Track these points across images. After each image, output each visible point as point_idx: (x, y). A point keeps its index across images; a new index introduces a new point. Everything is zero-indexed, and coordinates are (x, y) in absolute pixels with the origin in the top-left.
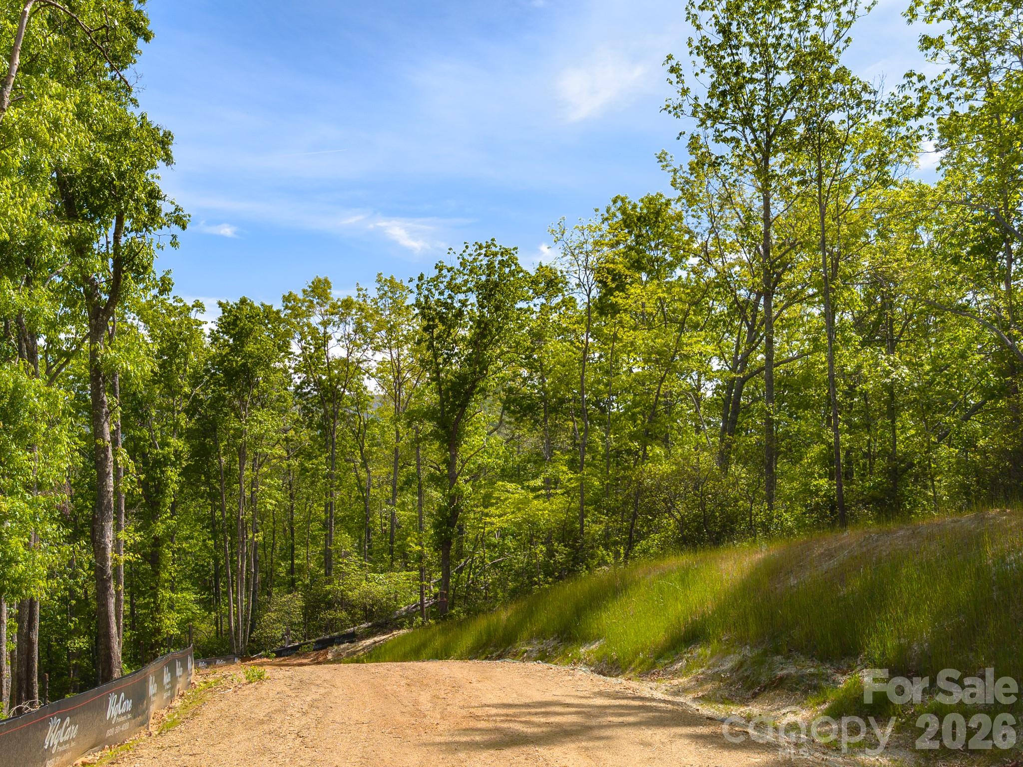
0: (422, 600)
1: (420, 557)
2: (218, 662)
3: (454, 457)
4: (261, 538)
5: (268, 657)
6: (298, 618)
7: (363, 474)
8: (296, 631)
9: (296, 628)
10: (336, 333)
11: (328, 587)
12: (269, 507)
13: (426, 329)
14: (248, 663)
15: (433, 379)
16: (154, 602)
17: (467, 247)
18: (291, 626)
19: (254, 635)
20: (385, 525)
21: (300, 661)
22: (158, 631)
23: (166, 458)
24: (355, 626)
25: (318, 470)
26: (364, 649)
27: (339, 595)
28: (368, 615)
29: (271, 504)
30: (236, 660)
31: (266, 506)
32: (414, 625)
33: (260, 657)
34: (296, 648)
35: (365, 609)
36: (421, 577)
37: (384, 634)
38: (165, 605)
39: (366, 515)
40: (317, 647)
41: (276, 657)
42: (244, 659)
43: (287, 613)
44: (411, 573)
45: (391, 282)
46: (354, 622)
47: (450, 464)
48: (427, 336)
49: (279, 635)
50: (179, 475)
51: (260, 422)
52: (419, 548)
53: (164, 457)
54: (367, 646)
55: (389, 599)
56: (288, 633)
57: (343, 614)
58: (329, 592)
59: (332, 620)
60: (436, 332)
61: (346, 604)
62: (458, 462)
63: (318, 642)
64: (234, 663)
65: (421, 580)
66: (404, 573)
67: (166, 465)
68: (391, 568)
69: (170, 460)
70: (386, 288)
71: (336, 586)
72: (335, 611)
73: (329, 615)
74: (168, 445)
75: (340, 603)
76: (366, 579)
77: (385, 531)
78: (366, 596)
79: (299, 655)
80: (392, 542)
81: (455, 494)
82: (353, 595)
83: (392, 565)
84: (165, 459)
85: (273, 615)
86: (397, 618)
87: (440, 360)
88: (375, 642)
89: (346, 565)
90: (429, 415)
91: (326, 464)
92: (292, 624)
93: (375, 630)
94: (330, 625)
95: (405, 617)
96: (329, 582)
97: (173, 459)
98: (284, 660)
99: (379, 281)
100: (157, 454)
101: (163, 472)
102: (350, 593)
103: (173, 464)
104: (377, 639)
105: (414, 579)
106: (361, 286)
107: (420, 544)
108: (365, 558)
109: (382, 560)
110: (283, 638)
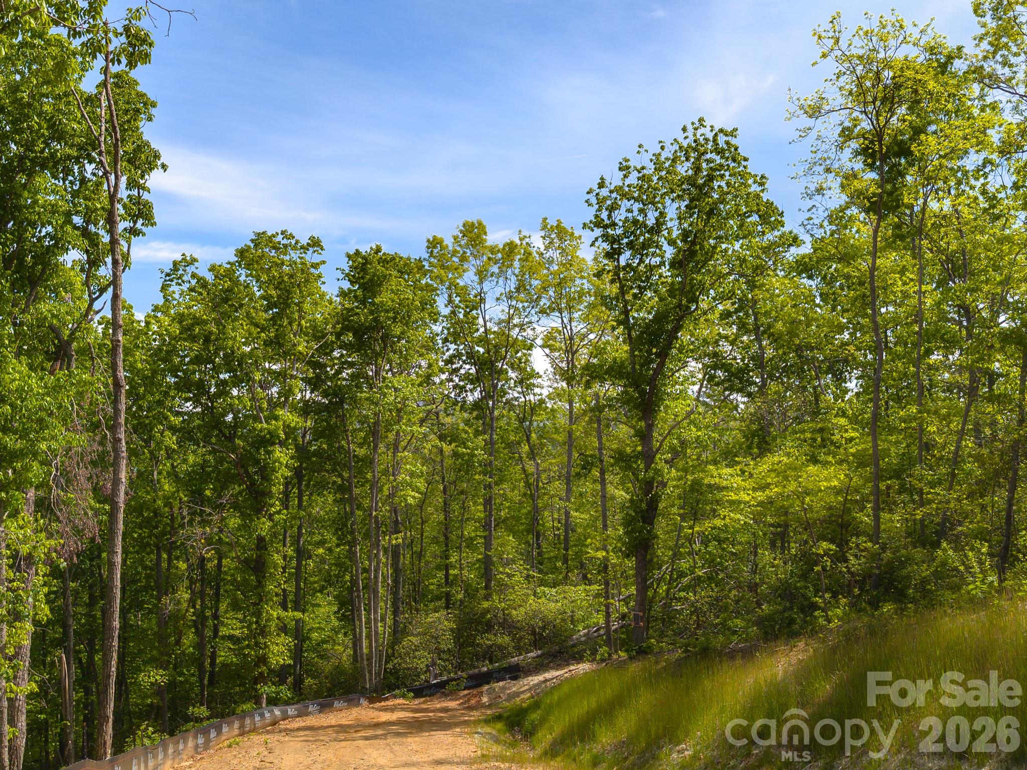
0: (607, 622)
1: (604, 567)
2: (336, 704)
3: (650, 427)
4: (400, 541)
5: (404, 696)
6: (447, 642)
7: (530, 467)
8: (444, 661)
9: (445, 656)
10: (494, 289)
11: (486, 605)
12: (410, 501)
13: (608, 255)
14: (378, 705)
15: (620, 323)
16: (257, 622)
17: (662, 148)
18: (439, 654)
19: (390, 666)
20: (558, 529)
21: (445, 704)
22: (263, 660)
23: (273, 434)
24: (521, 654)
25: (473, 455)
26: (530, 689)
27: (500, 615)
28: (538, 640)
29: (413, 497)
30: (362, 701)
31: (406, 500)
32: (598, 657)
33: (395, 697)
34: (442, 685)
35: (534, 633)
36: (607, 592)
37: (558, 667)
38: (273, 625)
39: (535, 515)
40: (470, 684)
41: (415, 697)
42: (372, 701)
43: (433, 637)
44: (592, 587)
45: (558, 226)
46: (519, 649)
47: (645, 436)
48: (610, 265)
49: (422, 666)
50: (292, 458)
51: (396, 390)
52: (601, 554)
53: (270, 433)
54: (534, 685)
55: (563, 620)
56: (434, 664)
57: (504, 640)
58: (488, 611)
59: (491, 646)
60: (623, 260)
61: (508, 625)
62: (655, 434)
63: (471, 677)
64: (358, 704)
65: (607, 598)
66: (582, 587)
67: (273, 444)
68: (566, 580)
69: (278, 437)
70: (553, 236)
71: (496, 602)
72: (495, 635)
73: (487, 640)
74: (276, 418)
75: (501, 625)
76: (535, 594)
77: (559, 536)
78: (535, 616)
79: (445, 695)
80: (566, 549)
81: (653, 478)
82: (518, 614)
83: (567, 576)
84: (272, 436)
85: (415, 640)
86: (574, 646)
87: (629, 297)
88: (546, 681)
89: (509, 576)
90: (615, 371)
91: (483, 449)
92: (439, 651)
93: (546, 662)
94: (489, 655)
95: (585, 643)
96: (487, 598)
97: (283, 436)
98: (424, 703)
99: (544, 227)
100: (261, 430)
101: (269, 453)
102: (514, 612)
103: (282, 444)
104: (548, 675)
105: (597, 596)
106: (523, 234)
107: (605, 548)
108: (532, 567)
109: (555, 570)
110: (428, 670)
